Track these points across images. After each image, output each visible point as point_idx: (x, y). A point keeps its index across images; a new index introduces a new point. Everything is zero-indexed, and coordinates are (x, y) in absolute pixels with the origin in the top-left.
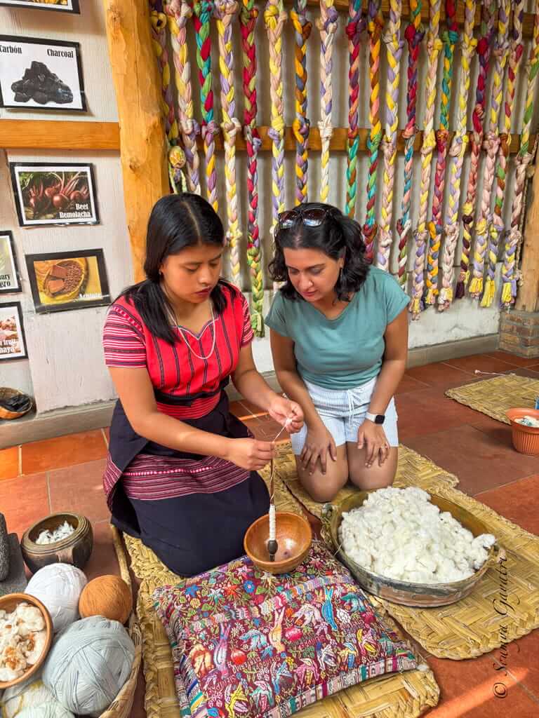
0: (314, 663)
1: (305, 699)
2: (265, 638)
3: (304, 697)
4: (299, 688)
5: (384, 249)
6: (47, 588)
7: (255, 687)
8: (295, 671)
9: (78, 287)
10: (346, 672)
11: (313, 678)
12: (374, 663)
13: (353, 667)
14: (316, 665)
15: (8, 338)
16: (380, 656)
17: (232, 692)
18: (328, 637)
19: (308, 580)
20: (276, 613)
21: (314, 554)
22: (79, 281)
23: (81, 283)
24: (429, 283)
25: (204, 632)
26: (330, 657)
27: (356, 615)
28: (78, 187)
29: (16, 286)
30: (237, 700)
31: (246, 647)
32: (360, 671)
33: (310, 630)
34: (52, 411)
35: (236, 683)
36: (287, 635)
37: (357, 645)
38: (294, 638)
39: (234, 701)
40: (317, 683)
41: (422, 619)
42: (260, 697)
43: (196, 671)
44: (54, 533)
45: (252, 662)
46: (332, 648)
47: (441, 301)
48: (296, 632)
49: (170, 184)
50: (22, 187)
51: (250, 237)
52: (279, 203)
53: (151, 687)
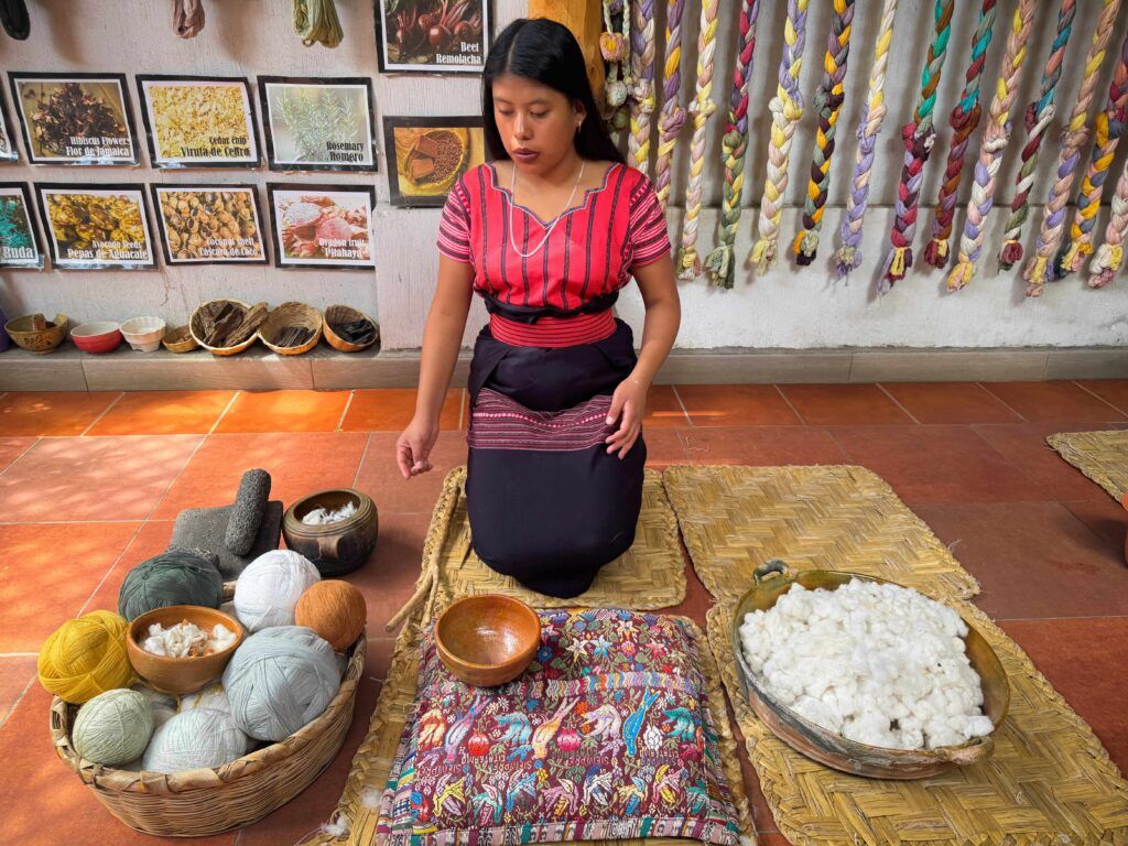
0: (576, 791)
1: (545, 833)
2: (530, 732)
3: (545, 829)
4: (541, 815)
5: (990, 156)
6: (261, 578)
7: (482, 791)
8: (543, 791)
9: (454, 172)
10: (621, 818)
11: (567, 809)
12: (666, 817)
13: (634, 813)
14: (577, 794)
15: (355, 237)
16: (678, 811)
17: (449, 783)
18: (615, 762)
19: (630, 670)
20: (565, 700)
21: (660, 637)
22: (455, 165)
23: (457, 167)
24: (1076, 230)
25: (452, 697)
26: (603, 790)
27: (673, 743)
28: (467, 15)
29: (370, 163)
30: (451, 795)
31: (497, 733)
32: (641, 823)
33: (594, 744)
34: (400, 350)
35: (458, 775)
36: (559, 739)
37: (650, 785)
38: (567, 748)
39: (446, 795)
40: (571, 818)
41: (798, 783)
42: (484, 806)
43: (420, 740)
44: (332, 513)
45: (491, 759)
46: (613, 779)
47: (1096, 267)
48: (574, 740)
49: (603, 16)
50: (386, 11)
51: (731, 114)
52: (791, 55)
53: (370, 740)
